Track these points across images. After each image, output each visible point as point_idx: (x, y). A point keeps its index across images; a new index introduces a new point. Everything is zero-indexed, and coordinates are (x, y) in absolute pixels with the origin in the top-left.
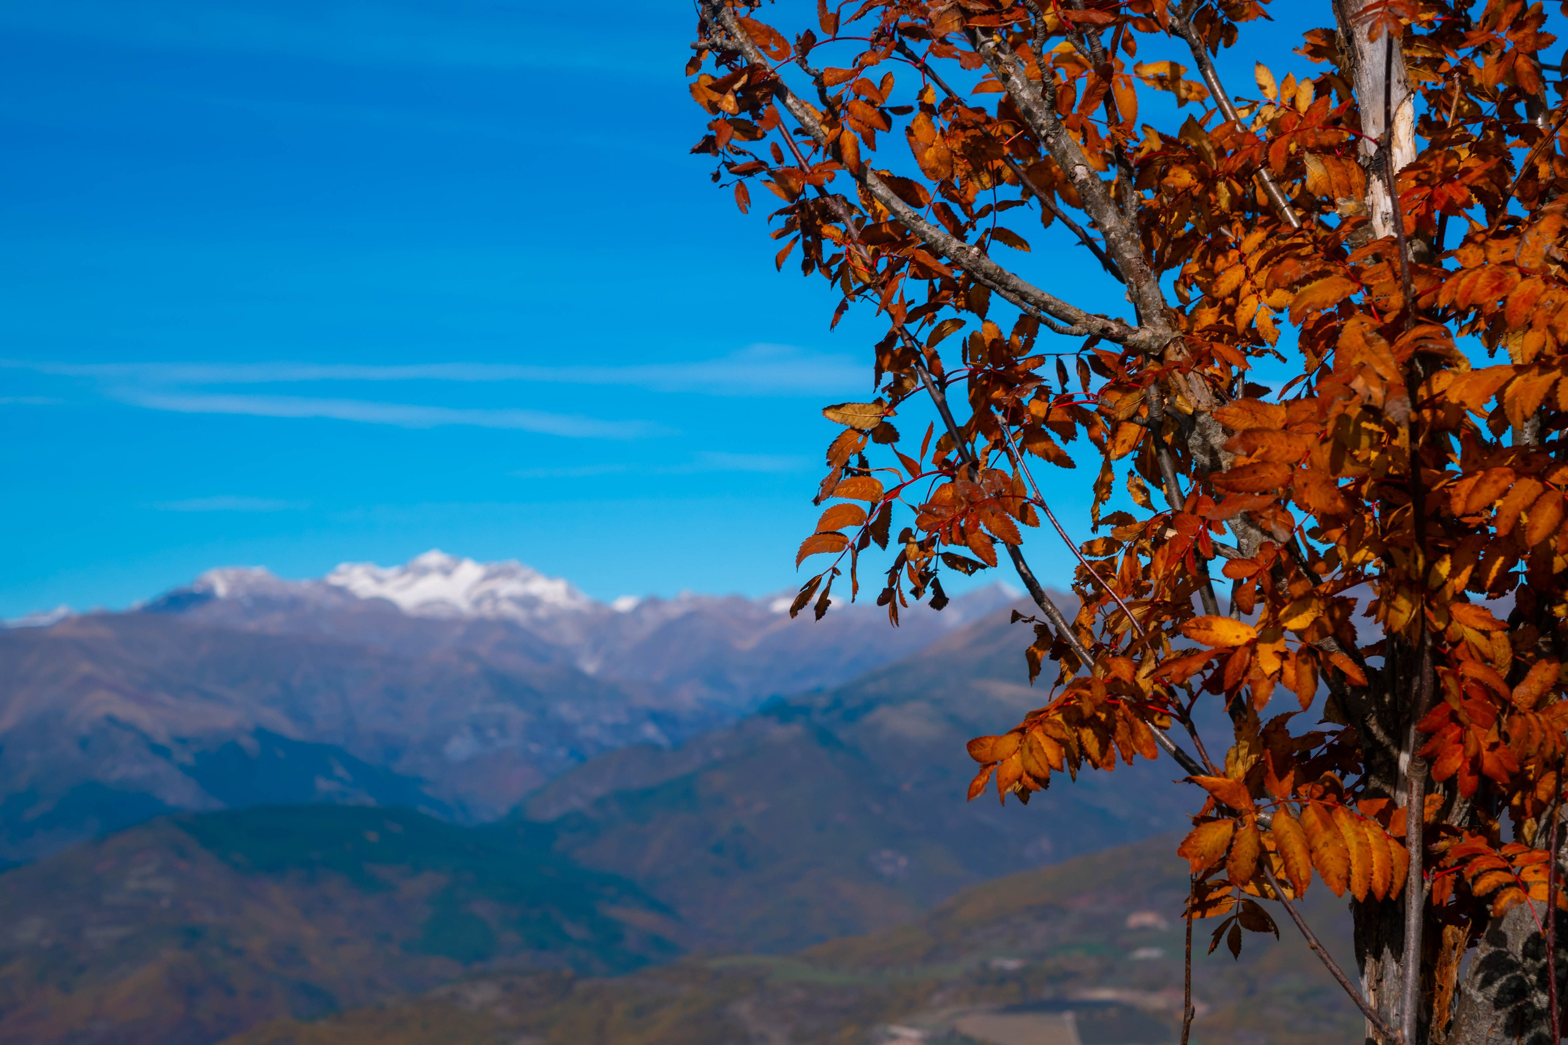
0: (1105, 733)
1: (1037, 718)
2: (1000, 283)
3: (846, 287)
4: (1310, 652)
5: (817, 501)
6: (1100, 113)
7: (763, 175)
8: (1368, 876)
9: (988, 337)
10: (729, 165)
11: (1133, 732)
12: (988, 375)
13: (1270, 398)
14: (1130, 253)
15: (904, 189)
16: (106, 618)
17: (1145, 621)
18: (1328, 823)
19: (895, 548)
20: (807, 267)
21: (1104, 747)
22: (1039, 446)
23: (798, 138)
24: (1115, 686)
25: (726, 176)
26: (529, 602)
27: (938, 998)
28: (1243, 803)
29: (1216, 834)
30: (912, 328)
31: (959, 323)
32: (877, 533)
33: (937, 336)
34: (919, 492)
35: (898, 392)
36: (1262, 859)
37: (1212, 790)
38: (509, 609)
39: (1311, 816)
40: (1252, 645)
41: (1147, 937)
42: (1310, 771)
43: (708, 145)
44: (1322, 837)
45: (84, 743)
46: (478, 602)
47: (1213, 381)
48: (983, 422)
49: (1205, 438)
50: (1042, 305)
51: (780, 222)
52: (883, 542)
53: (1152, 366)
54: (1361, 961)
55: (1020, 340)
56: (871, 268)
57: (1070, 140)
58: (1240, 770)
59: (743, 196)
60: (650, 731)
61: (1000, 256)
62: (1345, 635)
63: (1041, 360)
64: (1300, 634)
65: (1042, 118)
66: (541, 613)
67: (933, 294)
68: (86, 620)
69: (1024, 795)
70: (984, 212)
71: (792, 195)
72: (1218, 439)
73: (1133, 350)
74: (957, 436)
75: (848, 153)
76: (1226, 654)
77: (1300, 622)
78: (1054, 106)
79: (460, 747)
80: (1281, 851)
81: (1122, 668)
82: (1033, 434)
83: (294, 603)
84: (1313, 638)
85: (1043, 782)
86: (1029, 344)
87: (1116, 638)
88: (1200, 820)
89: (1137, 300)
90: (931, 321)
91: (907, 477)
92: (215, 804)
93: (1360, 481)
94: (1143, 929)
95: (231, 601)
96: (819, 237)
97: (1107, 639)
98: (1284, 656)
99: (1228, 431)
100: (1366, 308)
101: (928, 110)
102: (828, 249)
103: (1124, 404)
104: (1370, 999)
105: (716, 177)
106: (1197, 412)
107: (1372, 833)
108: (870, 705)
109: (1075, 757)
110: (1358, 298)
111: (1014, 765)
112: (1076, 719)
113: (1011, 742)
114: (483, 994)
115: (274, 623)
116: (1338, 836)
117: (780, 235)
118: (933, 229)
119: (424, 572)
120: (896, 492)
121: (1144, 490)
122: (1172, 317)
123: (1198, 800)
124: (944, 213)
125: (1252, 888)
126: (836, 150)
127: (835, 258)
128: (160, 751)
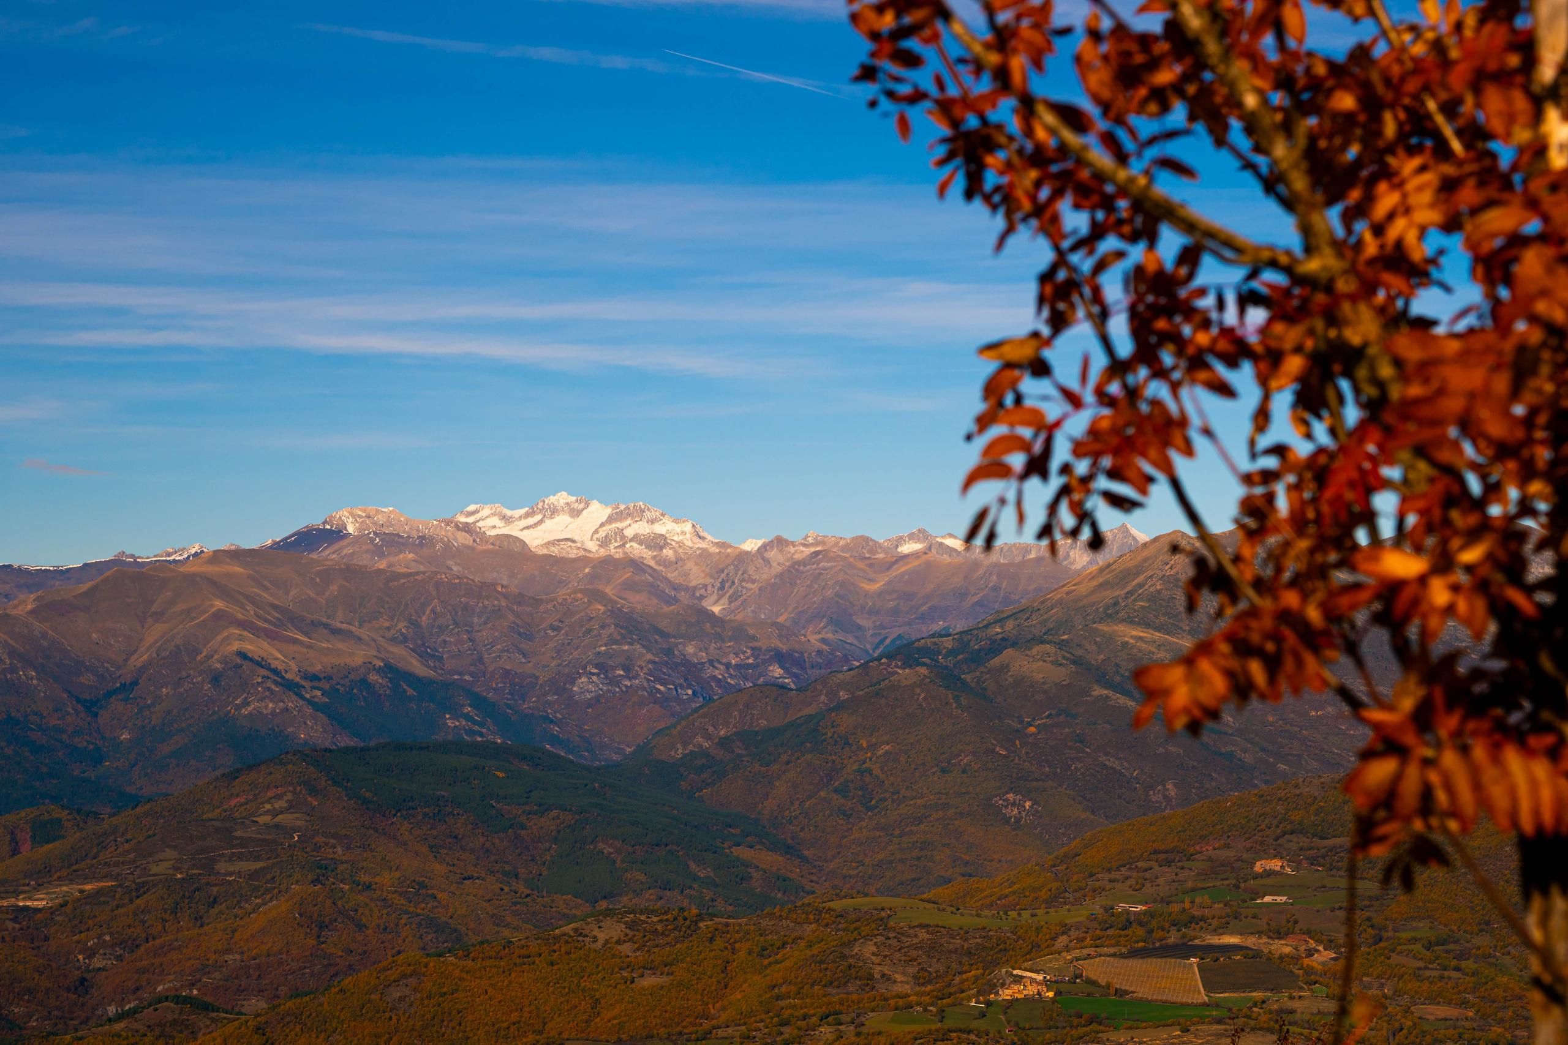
0: (1273, 665)
1: (1205, 648)
2: (1168, 212)
3: (1009, 215)
4: (1482, 586)
5: (969, 438)
6: (1268, 40)
7: (927, 104)
8: (1537, 812)
9: (1151, 267)
10: (891, 95)
11: (1300, 663)
12: (1149, 307)
13: (1440, 330)
14: (1300, 183)
15: (1072, 117)
16: (237, 555)
17: (1312, 551)
18: (1496, 758)
19: (1056, 482)
20: (969, 194)
21: (1272, 678)
22: (1203, 375)
23: (961, 68)
24: (1285, 616)
25: (885, 104)
26: (657, 542)
27: (1062, 940)
28: (1409, 738)
29: (1381, 770)
30: (1075, 258)
31: (1120, 255)
32: (1038, 466)
33: (1101, 266)
34: (1078, 424)
35: (1059, 322)
36: (1427, 794)
37: (1377, 726)
38: (636, 550)
39: (1479, 752)
40: (1423, 580)
41: (1273, 882)
42: (1475, 708)
43: (868, 73)
44: (1490, 774)
45: (216, 679)
46: (604, 543)
47: (1381, 311)
48: (1146, 354)
49: (1373, 369)
50: (1211, 234)
51: (941, 151)
52: (1044, 475)
53: (1321, 298)
54: (1527, 896)
55: (1183, 271)
56: (1033, 198)
57: (1239, 67)
58: (1408, 704)
59: (904, 126)
60: (776, 671)
61: (1167, 187)
62: (1515, 568)
63: (1202, 292)
64: (1469, 569)
65: (1212, 47)
66: (668, 552)
67: (1094, 224)
68: (218, 556)
69: (1194, 728)
70: (1152, 141)
71: (955, 123)
72: (1386, 371)
73: (1297, 279)
74: (1118, 368)
75: (1017, 77)
76: (1392, 588)
77: (1471, 555)
78: (1223, 34)
79: (587, 686)
80: (1449, 787)
81: (1291, 599)
82: (1196, 363)
83: (423, 541)
84: (1485, 571)
85: (1213, 714)
86: (1191, 276)
87: (1279, 570)
88: (1368, 755)
89: (1306, 230)
90: (1091, 252)
91: (1068, 407)
92: (346, 741)
93: (1533, 412)
94: (1269, 873)
95: (360, 538)
96: (981, 167)
97: (1269, 572)
98: (1455, 588)
99: (1398, 363)
100: (1542, 238)
101: (1095, 35)
102: (991, 179)
103: (1289, 335)
104: (1537, 935)
105: (873, 104)
106: (1366, 345)
107: (1541, 769)
108: (997, 647)
109: (1242, 689)
110: (1533, 226)
111: (1181, 696)
112: (1243, 648)
113: (1176, 674)
114: (610, 931)
115: (405, 561)
116: (1506, 773)
117: (941, 163)
118: (1100, 157)
119: (554, 511)
120: (1057, 424)
121: (1306, 423)
122: (1338, 246)
123: (1363, 736)
124: (1109, 141)
125: (1418, 825)
126: (1002, 75)
127: (997, 189)
128: (290, 686)
